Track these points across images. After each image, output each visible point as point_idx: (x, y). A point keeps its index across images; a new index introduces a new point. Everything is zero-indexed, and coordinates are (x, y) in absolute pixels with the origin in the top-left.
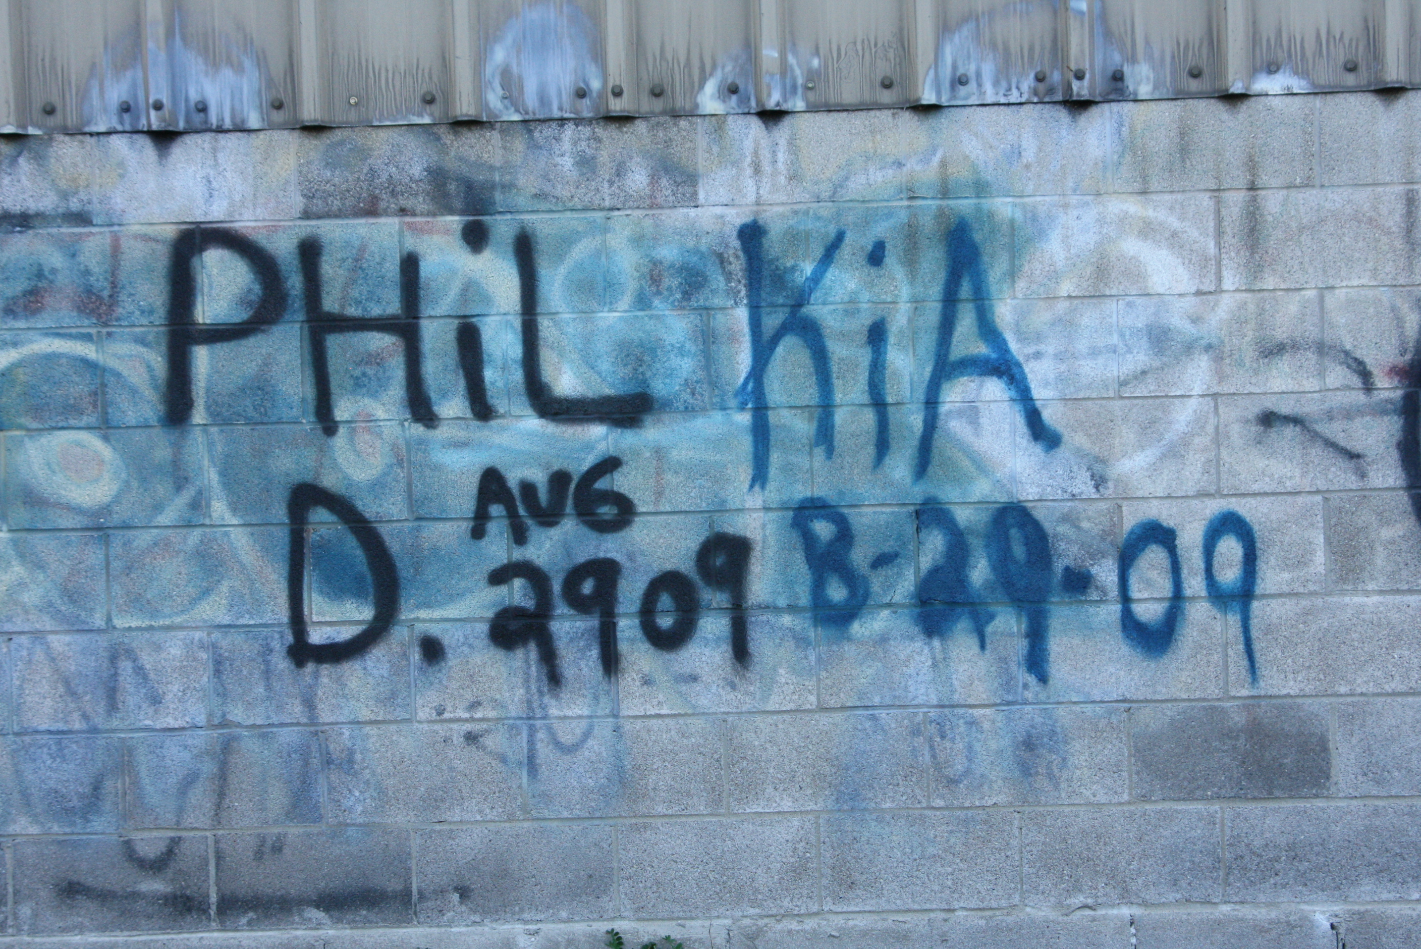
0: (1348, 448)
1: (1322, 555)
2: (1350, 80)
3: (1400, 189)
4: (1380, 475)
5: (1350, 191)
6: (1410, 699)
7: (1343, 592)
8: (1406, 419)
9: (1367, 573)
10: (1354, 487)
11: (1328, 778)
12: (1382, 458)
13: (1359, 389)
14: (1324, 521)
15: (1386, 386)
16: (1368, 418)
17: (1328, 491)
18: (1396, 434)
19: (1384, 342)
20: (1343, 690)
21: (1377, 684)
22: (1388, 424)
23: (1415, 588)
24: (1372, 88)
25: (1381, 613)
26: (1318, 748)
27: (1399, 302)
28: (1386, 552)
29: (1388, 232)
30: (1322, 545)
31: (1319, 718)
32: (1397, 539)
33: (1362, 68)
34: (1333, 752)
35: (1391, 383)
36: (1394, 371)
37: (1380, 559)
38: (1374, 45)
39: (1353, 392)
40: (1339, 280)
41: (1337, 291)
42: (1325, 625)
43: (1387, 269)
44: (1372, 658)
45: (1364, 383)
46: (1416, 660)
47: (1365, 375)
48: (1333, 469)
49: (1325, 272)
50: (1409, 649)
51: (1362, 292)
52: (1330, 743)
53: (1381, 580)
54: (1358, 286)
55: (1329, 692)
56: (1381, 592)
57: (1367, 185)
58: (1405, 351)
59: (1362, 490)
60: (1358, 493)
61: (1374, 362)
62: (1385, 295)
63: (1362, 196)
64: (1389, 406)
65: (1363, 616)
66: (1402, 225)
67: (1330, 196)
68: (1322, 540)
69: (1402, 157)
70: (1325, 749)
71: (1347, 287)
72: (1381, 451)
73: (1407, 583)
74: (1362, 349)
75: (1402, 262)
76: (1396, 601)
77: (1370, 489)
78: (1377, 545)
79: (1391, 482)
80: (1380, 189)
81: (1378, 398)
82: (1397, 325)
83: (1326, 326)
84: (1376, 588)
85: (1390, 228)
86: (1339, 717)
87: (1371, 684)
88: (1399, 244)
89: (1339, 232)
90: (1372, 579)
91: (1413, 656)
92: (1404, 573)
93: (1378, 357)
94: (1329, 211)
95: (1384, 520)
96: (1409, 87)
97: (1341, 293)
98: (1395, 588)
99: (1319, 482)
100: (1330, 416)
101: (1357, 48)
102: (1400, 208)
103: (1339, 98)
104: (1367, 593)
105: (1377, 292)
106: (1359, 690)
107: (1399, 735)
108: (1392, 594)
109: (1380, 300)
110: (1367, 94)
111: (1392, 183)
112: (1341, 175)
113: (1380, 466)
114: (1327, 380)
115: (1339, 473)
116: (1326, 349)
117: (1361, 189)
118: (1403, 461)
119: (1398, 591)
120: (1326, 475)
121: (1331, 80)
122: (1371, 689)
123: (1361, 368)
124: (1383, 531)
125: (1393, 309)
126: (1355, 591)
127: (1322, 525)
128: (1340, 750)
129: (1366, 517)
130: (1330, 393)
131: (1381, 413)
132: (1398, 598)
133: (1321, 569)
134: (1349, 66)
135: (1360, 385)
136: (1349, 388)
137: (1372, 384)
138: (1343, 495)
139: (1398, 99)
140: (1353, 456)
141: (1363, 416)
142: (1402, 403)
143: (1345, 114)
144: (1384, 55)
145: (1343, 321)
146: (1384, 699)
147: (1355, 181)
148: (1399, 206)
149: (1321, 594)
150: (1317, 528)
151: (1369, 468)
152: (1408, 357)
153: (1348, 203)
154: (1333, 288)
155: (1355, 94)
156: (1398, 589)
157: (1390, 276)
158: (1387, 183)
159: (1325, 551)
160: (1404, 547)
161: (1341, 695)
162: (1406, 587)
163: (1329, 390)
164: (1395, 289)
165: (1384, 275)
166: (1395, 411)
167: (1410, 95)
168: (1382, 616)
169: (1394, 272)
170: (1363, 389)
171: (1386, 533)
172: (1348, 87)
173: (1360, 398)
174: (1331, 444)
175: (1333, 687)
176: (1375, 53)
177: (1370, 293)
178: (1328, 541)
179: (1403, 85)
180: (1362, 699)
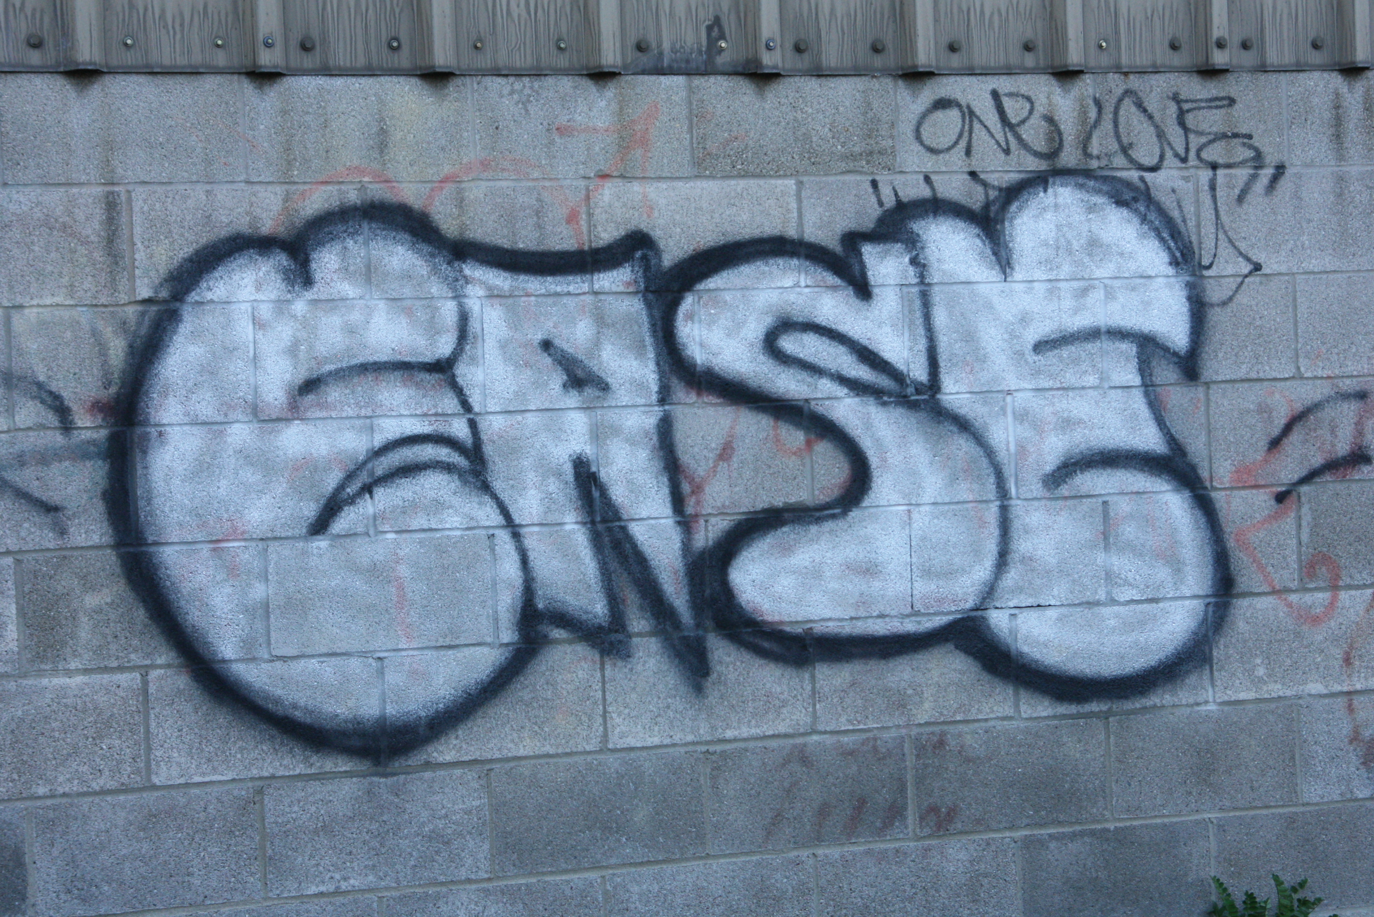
0: (44, 499)
1: (14, 629)
2: (35, 58)
3: (99, 190)
4: (83, 531)
5: (39, 191)
6: (122, 798)
7: (41, 673)
8: (112, 464)
9: (69, 649)
10: (51, 546)
11: (24, 899)
12: (85, 511)
13: (55, 428)
14: (16, 588)
15: (88, 425)
16: (67, 463)
17: (20, 551)
18: (100, 481)
19: (84, 372)
20: (41, 791)
21: (83, 782)
22: (91, 470)
23: (126, 665)
24: (62, 69)
25: (87, 695)
26: (11, 863)
27: (100, 325)
28: (91, 622)
29: (85, 242)
30: (14, 617)
31: (13, 827)
32: (105, 607)
33: (49, 43)
34: (30, 867)
35: (93, 422)
36: (97, 407)
37: (84, 632)
38: (62, 19)
39: (49, 432)
40: (28, 299)
41: (26, 311)
42: (20, 713)
43: (86, 286)
44: (75, 751)
45: (61, 422)
46: (128, 751)
47: (62, 411)
48: (26, 525)
49: (11, 287)
50: (120, 738)
51: (57, 313)
52: (26, 856)
53: (86, 656)
54: (52, 305)
55: (24, 795)
56: (86, 671)
57: (59, 184)
58: (110, 384)
59: (61, 549)
60: (57, 554)
61: (73, 396)
62: (84, 316)
63: (54, 198)
64: (92, 448)
65: (65, 701)
66: (102, 233)
67: (15, 196)
68: (14, 612)
69: (100, 153)
70: (20, 864)
71: (39, 306)
72: (83, 502)
73: (117, 659)
74: (58, 380)
75: (103, 278)
76: (105, 682)
77: (72, 548)
78: (81, 614)
79: (96, 539)
80: (75, 190)
81: (78, 439)
82: (100, 351)
83: (14, 353)
84: (80, 666)
85: (88, 237)
86: (37, 824)
87: (76, 782)
88: (98, 255)
89: (28, 240)
90: (75, 656)
91: (124, 745)
92: (113, 647)
93: (78, 390)
94: (14, 214)
95: (89, 585)
96: (105, 70)
97: (31, 314)
98: (102, 665)
99: (9, 541)
100: (21, 460)
101: (41, 19)
102: (99, 213)
103: (23, 80)
104: (69, 673)
105: (75, 313)
106: (61, 790)
107: (109, 841)
108: (100, 673)
109: (78, 322)
110: (57, 77)
111: (88, 183)
112: (27, 171)
113: (82, 520)
114: (17, 418)
115: (33, 530)
116: (15, 381)
117: (53, 189)
118: (109, 514)
119: (106, 670)
120: (18, 532)
121: (12, 56)
122: (75, 789)
123: (58, 403)
124: (87, 598)
125: (94, 333)
126: (55, 671)
127: (13, 592)
128: (39, 864)
129: (67, 582)
130: (20, 433)
131: (83, 456)
132: (106, 678)
133: (14, 646)
134: (32, 41)
135: (57, 424)
136: (42, 427)
137: (71, 422)
138: (40, 556)
139: (93, 83)
140: (50, 509)
141: (60, 461)
142: (107, 444)
143: (30, 99)
144: (73, 30)
145: (35, 347)
146: (91, 799)
147: (45, 180)
148: (98, 211)
149: (14, 676)
150: (8, 596)
151: (69, 523)
152: (113, 390)
153: (37, 206)
154: (21, 307)
155: (41, 76)
156: (106, 667)
157: (89, 294)
158: (83, 184)
159: (18, 624)
160: (113, 617)
161: (39, 798)
162: (115, 664)
163: (20, 429)
164: (96, 310)
165: (82, 292)
166: (98, 455)
167: (107, 80)
168: (87, 699)
169: (94, 289)
170: (61, 428)
171: (92, 600)
172: (32, 67)
173: (58, 439)
174: (23, 495)
175: (30, 788)
176: (63, 27)
177: (66, 314)
178: (22, 612)
179: (98, 68)
180: (64, 800)
